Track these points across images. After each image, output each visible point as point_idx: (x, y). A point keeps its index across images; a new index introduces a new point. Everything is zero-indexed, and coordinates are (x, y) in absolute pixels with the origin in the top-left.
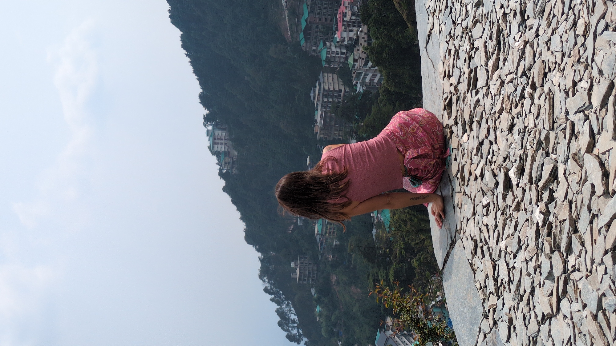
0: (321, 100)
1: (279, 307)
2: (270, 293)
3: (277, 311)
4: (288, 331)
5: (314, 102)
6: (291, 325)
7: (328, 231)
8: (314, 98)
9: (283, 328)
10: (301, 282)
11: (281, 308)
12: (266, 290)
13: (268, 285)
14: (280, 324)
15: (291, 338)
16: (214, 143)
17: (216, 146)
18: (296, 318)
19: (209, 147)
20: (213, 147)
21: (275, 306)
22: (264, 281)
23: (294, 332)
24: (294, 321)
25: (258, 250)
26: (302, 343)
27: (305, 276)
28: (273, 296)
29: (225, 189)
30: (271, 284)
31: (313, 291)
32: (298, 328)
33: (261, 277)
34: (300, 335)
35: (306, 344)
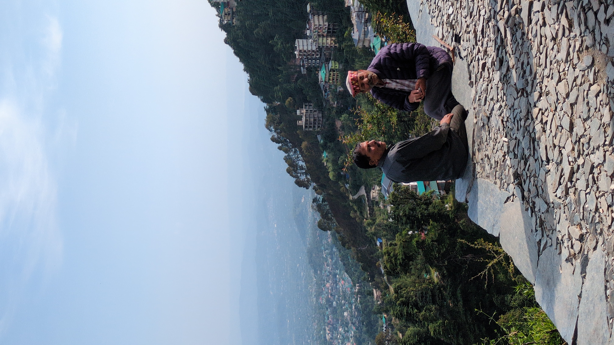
1: (286, 155)
2: (277, 142)
3: (285, 159)
4: (296, 177)
6: (300, 171)
7: (331, 78)
9: (291, 175)
10: (307, 129)
11: (289, 155)
12: (273, 140)
13: (275, 134)
14: (288, 171)
15: (300, 183)
18: (304, 164)
21: (283, 154)
22: (271, 131)
23: (303, 177)
24: (302, 168)
25: (264, 101)
26: (311, 188)
27: (311, 123)
28: (280, 145)
30: (278, 133)
31: (319, 137)
32: (306, 174)
33: (268, 127)
34: (308, 181)
35: (314, 188)
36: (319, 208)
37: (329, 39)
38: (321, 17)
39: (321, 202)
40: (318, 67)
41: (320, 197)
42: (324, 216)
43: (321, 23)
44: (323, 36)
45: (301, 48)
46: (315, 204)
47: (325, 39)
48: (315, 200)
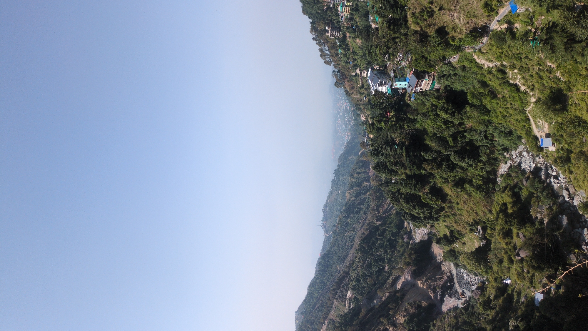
1: (320, 48)
2: (316, 40)
3: (319, 49)
4: (325, 59)
6: (326, 56)
9: (322, 58)
10: (331, 37)
11: (321, 48)
12: (314, 39)
13: (315, 36)
14: (321, 56)
15: (326, 63)
18: (329, 52)
21: (318, 47)
22: (313, 34)
23: (328, 60)
24: (328, 54)
25: (309, 18)
26: (332, 65)
27: (333, 35)
28: (317, 42)
33: (311, 32)
34: (331, 61)
35: (334, 65)
36: (336, 76)
39: (336, 73)
41: (337, 70)
42: (338, 80)
46: (334, 74)
48: (334, 72)
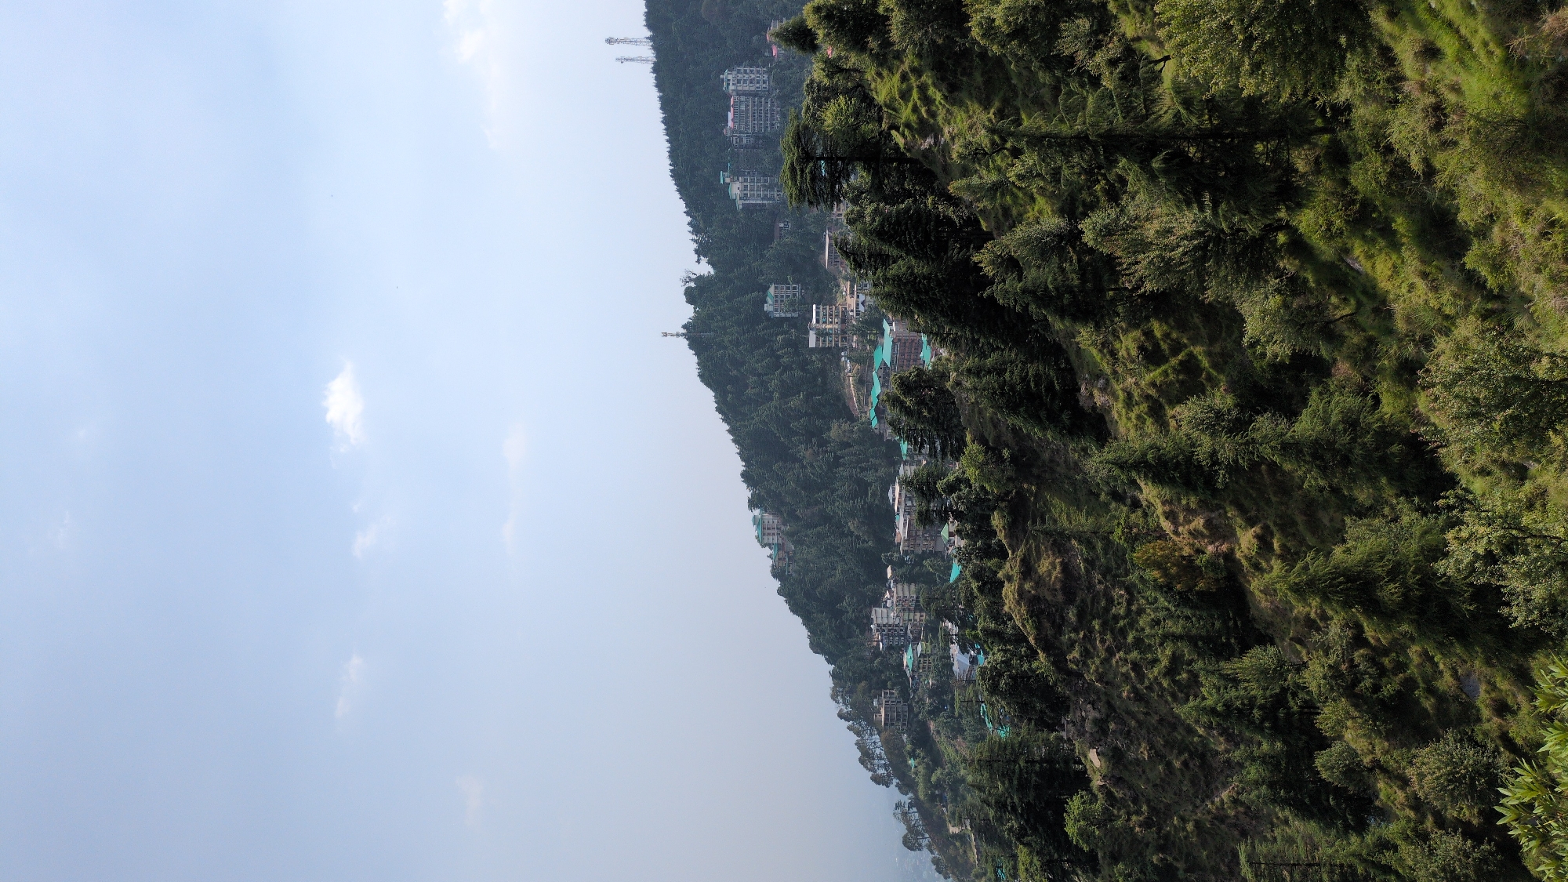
0: (903, 504)
1: (859, 738)
3: (857, 744)
4: (872, 770)
5: (893, 505)
6: (876, 761)
7: (921, 666)
8: (894, 500)
9: (866, 767)
10: (888, 726)
12: (841, 716)
13: (843, 707)
14: (862, 761)
15: (877, 780)
16: (763, 534)
17: (766, 538)
19: (757, 537)
20: (763, 539)
21: (854, 738)
22: (838, 703)
23: (881, 771)
24: (880, 758)
25: (829, 662)
26: (893, 786)
28: (851, 723)
29: (780, 592)
31: (905, 738)
33: (834, 698)
35: (898, 786)
36: (905, 817)
37: (918, 614)
38: (906, 586)
39: (907, 809)
40: (903, 646)
41: (905, 800)
42: (912, 830)
43: (907, 594)
44: (909, 609)
45: (879, 621)
46: (899, 811)
47: (912, 615)
48: (898, 805)
